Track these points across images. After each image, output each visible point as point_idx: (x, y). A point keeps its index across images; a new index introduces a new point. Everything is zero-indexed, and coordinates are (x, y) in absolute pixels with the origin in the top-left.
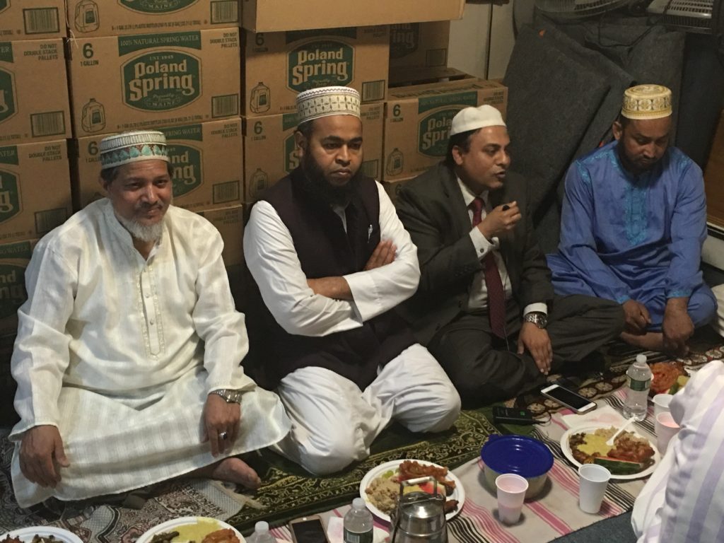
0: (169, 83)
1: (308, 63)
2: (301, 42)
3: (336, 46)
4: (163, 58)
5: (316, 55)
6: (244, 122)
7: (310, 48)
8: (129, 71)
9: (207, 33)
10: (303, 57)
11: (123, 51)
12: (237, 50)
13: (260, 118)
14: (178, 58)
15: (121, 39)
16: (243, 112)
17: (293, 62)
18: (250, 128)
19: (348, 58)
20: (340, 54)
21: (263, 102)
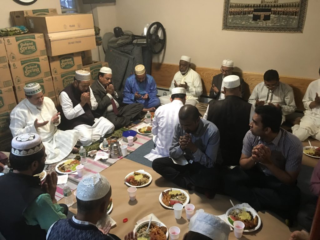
0: (34, 71)
1: (64, 62)
2: (62, 58)
3: (69, 58)
4: (32, 65)
5: (66, 60)
6: (52, 77)
7: (64, 59)
8: (24, 69)
9: (41, 58)
10: (63, 61)
11: (22, 64)
12: (48, 61)
13: (56, 76)
14: (35, 64)
15: (21, 62)
16: (51, 75)
17: (61, 62)
18: (54, 79)
19: (73, 60)
20: (71, 59)
21: (56, 72)
